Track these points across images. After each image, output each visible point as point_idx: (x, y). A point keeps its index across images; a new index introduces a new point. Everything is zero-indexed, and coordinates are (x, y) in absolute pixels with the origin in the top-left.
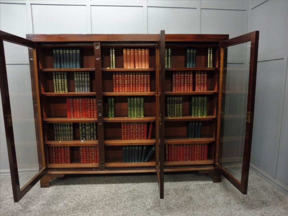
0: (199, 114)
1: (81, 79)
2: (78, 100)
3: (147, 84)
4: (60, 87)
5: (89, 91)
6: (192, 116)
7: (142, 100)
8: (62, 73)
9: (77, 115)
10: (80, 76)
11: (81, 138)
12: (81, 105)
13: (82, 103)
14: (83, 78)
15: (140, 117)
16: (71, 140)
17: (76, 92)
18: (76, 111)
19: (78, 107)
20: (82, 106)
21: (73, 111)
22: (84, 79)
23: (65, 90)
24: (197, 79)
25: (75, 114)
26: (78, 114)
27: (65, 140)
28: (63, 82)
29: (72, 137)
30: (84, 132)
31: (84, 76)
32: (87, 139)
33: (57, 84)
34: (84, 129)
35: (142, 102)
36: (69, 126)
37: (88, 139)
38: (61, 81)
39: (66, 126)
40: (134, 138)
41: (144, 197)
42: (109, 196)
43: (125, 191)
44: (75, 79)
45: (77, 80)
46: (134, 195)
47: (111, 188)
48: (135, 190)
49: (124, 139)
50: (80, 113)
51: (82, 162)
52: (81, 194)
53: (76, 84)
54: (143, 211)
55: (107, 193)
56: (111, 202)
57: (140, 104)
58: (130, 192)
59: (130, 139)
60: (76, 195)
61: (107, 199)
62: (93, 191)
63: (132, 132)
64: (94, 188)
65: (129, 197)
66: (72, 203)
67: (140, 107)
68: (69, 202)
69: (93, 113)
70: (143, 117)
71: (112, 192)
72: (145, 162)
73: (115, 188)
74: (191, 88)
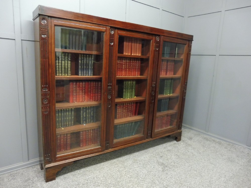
0: (168, 93)
1: (85, 62)
2: (81, 83)
3: (138, 69)
4: (63, 69)
5: (92, 75)
6: (164, 94)
7: (134, 83)
8: (67, 54)
9: (79, 99)
10: (85, 59)
11: (82, 122)
13: (85, 87)
14: (87, 61)
16: (72, 125)
17: (80, 75)
18: (79, 95)
19: (81, 91)
20: (85, 90)
21: (76, 95)
23: (68, 73)
24: (168, 66)
25: (78, 98)
26: (81, 98)
27: (65, 126)
28: (66, 64)
29: (72, 123)
30: (85, 116)
31: (88, 59)
33: (60, 67)
34: (85, 113)
35: (134, 85)
36: (70, 111)
37: (88, 122)
38: (65, 63)
39: (68, 111)
40: (126, 116)
41: (149, 163)
42: (123, 170)
43: (130, 163)
44: (80, 62)
45: (81, 62)
46: (140, 164)
47: (115, 163)
48: (136, 160)
49: (118, 118)
50: (82, 97)
51: (81, 146)
52: (96, 176)
53: (80, 67)
54: (160, 173)
55: (118, 168)
56: (130, 174)
57: (132, 86)
58: (134, 162)
59: (123, 118)
60: (94, 178)
61: (125, 173)
62: (104, 171)
63: (125, 111)
64: (101, 167)
65: (138, 166)
66: (99, 186)
67: (132, 89)
68: (95, 186)
69: (95, 96)
70: (135, 97)
71: (120, 166)
72: (133, 135)
73: (119, 163)
74: (165, 72)
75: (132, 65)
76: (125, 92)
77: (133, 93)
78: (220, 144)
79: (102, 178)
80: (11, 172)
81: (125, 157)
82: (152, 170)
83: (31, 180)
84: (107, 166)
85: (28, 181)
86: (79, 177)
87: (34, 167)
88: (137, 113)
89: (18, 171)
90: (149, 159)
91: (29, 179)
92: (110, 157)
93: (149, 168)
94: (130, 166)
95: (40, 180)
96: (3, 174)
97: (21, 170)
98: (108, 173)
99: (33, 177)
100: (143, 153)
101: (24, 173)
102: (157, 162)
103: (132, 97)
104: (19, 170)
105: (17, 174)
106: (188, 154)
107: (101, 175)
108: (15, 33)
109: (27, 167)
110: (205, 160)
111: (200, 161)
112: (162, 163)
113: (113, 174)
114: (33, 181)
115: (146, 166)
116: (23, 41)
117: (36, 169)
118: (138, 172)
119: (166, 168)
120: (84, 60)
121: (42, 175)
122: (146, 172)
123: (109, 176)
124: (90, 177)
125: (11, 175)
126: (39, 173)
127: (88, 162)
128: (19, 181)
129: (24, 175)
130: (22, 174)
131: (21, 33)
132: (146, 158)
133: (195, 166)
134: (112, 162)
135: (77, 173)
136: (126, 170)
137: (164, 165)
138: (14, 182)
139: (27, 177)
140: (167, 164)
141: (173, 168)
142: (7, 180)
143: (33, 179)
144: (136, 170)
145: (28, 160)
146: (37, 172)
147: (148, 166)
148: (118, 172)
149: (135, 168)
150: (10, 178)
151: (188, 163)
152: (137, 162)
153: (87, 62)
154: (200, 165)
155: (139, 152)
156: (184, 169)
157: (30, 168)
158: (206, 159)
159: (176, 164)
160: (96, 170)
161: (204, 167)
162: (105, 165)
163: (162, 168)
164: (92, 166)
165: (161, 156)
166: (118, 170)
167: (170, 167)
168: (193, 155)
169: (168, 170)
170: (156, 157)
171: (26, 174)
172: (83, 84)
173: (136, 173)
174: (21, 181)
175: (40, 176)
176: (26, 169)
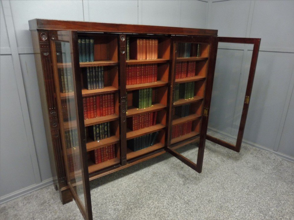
0: (189, 96)
1: (94, 74)
2: (91, 98)
3: (154, 74)
5: (103, 87)
6: (184, 99)
7: (151, 90)
9: (91, 116)
10: (94, 71)
11: (95, 139)
12: (95, 103)
13: (96, 102)
14: (96, 72)
15: (149, 107)
17: (89, 89)
18: (90, 110)
19: (92, 106)
21: (87, 111)
22: (98, 74)
24: (189, 67)
25: (89, 114)
26: (92, 114)
27: (77, 145)
30: (98, 132)
31: (98, 70)
32: (101, 139)
34: (98, 129)
35: (151, 92)
40: (143, 127)
41: (169, 176)
42: (142, 186)
43: (150, 177)
44: (88, 74)
45: (90, 75)
46: (159, 177)
47: (133, 178)
48: (156, 173)
49: (135, 130)
50: (94, 113)
51: (97, 163)
52: (115, 194)
53: (89, 80)
54: (181, 187)
55: (137, 184)
56: (150, 190)
57: (149, 94)
58: (153, 176)
59: (140, 129)
60: (112, 197)
61: (144, 189)
62: (122, 187)
63: (142, 122)
64: (119, 184)
65: (158, 180)
66: (119, 205)
67: (149, 97)
68: (114, 206)
69: (108, 110)
70: (152, 106)
71: (139, 181)
72: (152, 146)
73: (138, 177)
74: (185, 74)
75: (148, 71)
76: (141, 102)
77: (150, 102)
78: (247, 149)
79: (120, 197)
80: (25, 195)
81: (144, 169)
82: (173, 184)
83: (48, 202)
84: (125, 182)
85: (44, 204)
86: (97, 196)
87: (48, 187)
88: (155, 122)
89: (32, 194)
90: (169, 171)
91: (45, 202)
92: (127, 170)
93: (169, 182)
94: (149, 180)
95: (57, 202)
96: (17, 198)
97: (35, 192)
98: (126, 190)
99: (48, 200)
100: (163, 165)
101: (38, 195)
102: (178, 174)
103: (149, 106)
104: (33, 192)
105: (31, 197)
106: (211, 163)
107: (120, 193)
108: (10, 46)
109: (41, 189)
110: (229, 170)
111: (223, 171)
112: (183, 175)
113: (132, 191)
114: (49, 204)
115: (167, 179)
116: (21, 55)
117: (51, 189)
118: (157, 187)
119: (188, 181)
120: (92, 72)
121: (57, 197)
122: (167, 187)
123: (128, 194)
124: (108, 195)
125: (26, 199)
126: (54, 195)
127: (105, 178)
128: (35, 205)
129: (39, 198)
130: (37, 196)
131: (18, 46)
132: (166, 170)
133: (218, 177)
134: (130, 176)
135: (94, 192)
136: (146, 185)
137: (186, 177)
138: (29, 206)
139: (43, 199)
140: (188, 176)
141: (195, 181)
142: (22, 204)
143: (49, 201)
144: (155, 185)
145: (41, 181)
146: (52, 193)
147: (168, 180)
148: (138, 188)
149: (155, 182)
150: (25, 202)
151: (210, 173)
152: (157, 176)
153: (96, 74)
154: (223, 175)
155: (159, 163)
156: (206, 181)
157: (44, 189)
158: (230, 168)
159: (198, 176)
160: (113, 187)
161: (227, 178)
162: (123, 180)
163: (183, 181)
164: (109, 183)
165: (182, 167)
166: (136, 186)
167: (192, 179)
168: (216, 164)
169: (189, 183)
170: (177, 169)
171: (41, 196)
172: (93, 98)
173: (156, 188)
174: (37, 205)
175: (56, 197)
176: (39, 190)
